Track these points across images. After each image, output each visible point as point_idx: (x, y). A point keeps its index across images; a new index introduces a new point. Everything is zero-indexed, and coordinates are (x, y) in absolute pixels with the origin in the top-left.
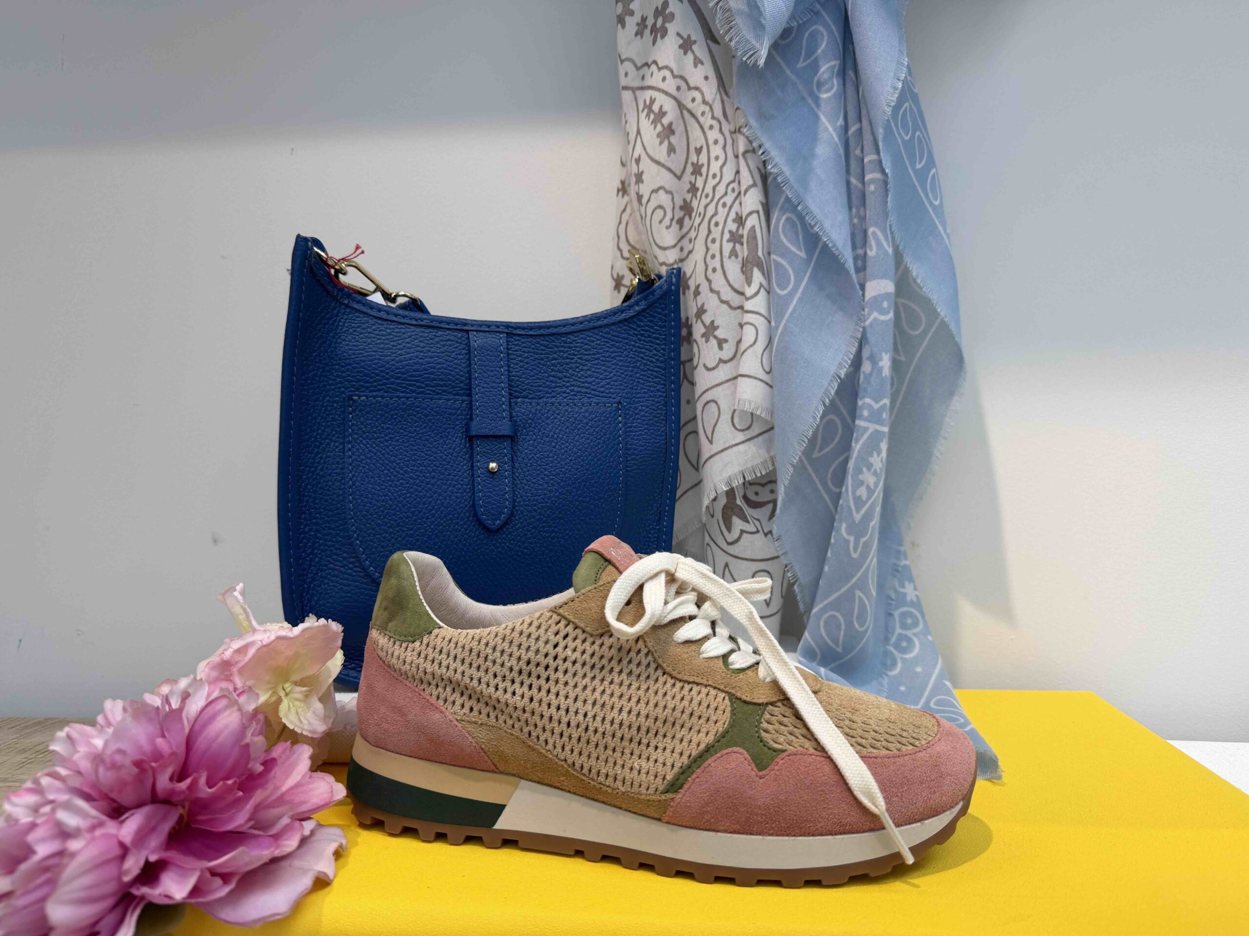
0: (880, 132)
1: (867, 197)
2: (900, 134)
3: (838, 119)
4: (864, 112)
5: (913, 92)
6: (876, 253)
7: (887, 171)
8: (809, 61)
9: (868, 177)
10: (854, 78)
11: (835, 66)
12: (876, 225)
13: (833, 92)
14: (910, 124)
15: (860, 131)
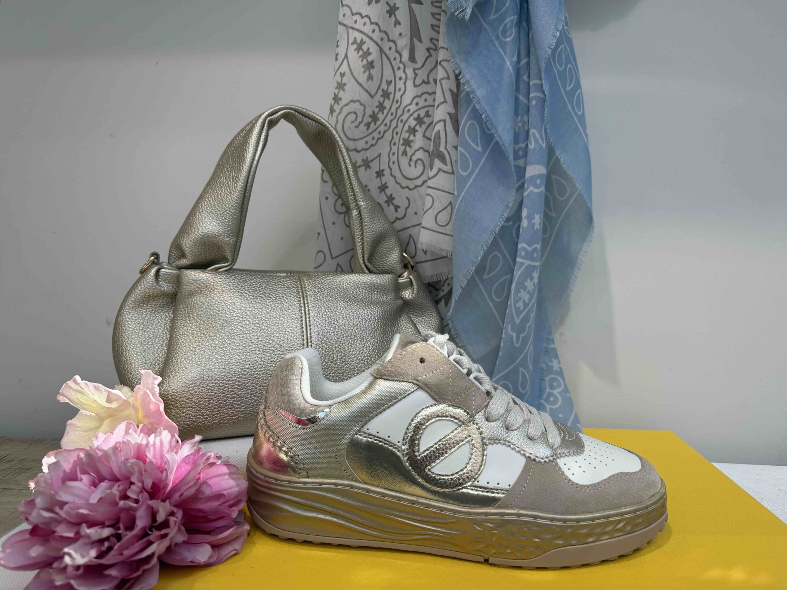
0: (543, 65)
1: (530, 109)
2: (556, 66)
3: (514, 57)
4: (532, 50)
5: (568, 37)
6: (534, 147)
7: (546, 93)
8: (497, 15)
9: (532, 95)
10: (527, 28)
11: (514, 19)
12: (535, 128)
13: (511, 38)
14: (564, 59)
15: (528, 63)
